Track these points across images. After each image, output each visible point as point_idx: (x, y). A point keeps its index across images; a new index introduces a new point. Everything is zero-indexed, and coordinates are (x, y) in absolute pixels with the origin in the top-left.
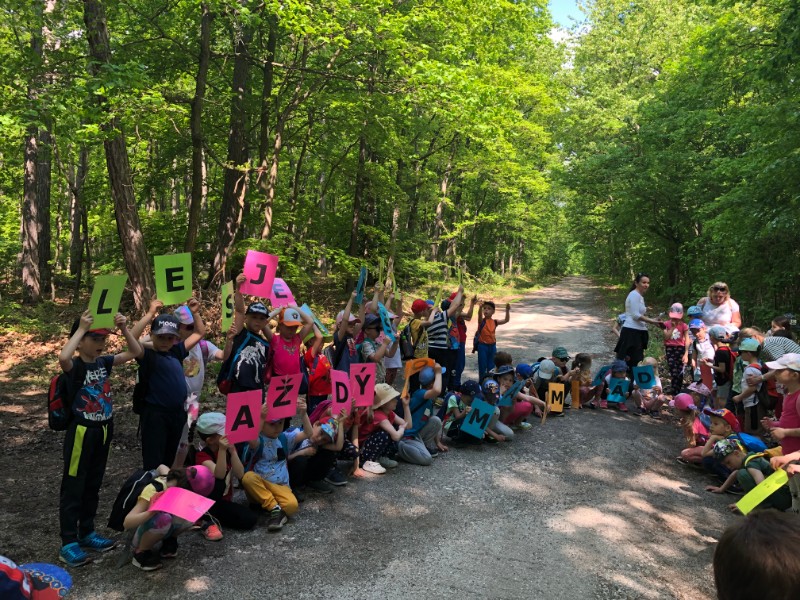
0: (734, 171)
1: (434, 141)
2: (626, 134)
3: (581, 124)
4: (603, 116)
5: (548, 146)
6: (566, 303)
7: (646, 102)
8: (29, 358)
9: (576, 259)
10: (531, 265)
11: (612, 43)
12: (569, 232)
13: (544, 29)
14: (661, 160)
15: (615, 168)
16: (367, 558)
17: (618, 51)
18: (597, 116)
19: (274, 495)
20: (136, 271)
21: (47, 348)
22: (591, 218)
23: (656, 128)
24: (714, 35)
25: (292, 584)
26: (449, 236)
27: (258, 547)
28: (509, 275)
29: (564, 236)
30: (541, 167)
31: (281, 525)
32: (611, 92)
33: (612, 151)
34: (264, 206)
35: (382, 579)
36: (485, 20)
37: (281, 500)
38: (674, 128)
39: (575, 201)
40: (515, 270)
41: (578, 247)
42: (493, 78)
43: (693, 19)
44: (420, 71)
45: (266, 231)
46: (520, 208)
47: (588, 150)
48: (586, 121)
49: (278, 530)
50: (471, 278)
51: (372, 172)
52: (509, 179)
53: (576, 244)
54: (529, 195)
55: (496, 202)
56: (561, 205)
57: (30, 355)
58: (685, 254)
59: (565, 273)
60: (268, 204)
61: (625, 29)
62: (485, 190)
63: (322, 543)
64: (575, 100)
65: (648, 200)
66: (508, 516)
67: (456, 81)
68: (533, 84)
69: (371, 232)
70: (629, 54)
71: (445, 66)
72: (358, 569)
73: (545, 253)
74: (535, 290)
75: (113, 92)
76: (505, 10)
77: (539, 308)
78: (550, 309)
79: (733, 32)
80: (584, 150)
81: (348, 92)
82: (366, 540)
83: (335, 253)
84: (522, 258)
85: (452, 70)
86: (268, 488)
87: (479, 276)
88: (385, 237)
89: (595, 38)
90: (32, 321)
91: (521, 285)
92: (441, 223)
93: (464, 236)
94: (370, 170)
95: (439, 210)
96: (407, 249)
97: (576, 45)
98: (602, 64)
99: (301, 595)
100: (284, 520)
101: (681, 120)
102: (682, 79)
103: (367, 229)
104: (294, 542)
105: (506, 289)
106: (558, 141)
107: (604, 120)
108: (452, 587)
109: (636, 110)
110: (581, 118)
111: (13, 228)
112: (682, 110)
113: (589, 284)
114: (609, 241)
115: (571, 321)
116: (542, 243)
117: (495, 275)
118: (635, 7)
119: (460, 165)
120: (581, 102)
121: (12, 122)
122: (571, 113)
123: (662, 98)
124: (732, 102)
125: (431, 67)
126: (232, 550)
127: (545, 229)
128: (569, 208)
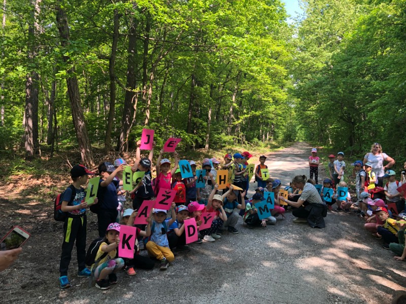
0: (383, 87)
1: (228, 75)
2: (326, 70)
3: (303, 65)
4: (314, 61)
5: (286, 76)
6: (297, 156)
7: (336, 53)
8: (32, 187)
9: (301, 134)
10: (278, 137)
11: (318, 25)
12: (297, 120)
13: (283, 18)
14: (344, 82)
15: (320, 87)
16: (211, 283)
17: (321, 28)
18: (311, 61)
19: (162, 252)
20: (83, 143)
21: (39, 182)
22: (308, 112)
23: (341, 67)
24: (370, 20)
25: (175, 296)
26: (237, 123)
27: (156, 278)
28: (267, 142)
29: (294, 122)
30: (282, 87)
31: (166, 267)
32: (318, 49)
33: (318, 79)
34: (145, 109)
35: (219, 293)
36: (255, 14)
37: (166, 254)
38: (351, 66)
39: (300, 104)
40: (270, 139)
41: (302, 127)
42: (259, 43)
43: (359, 11)
44: (223, 40)
45: (146, 121)
46: (272, 108)
47: (306, 78)
48: (305, 64)
49: (165, 269)
50: (248, 144)
51: (198, 91)
52: (267, 93)
53: (300, 126)
54: (276, 101)
55: (260, 105)
56: (293, 106)
57: (32, 185)
58: (358, 130)
59: (295, 141)
60: (148, 108)
61: (324, 17)
62: (254, 99)
63: (187, 276)
64: (299, 53)
65: (338, 103)
66: (279, 262)
67: (242, 45)
68: (278, 46)
69: (198, 121)
70: (327, 30)
71: (236, 38)
72: (207, 288)
73: (285, 131)
74: (280, 149)
75: (73, 55)
76: (265, 9)
77: (283, 159)
78: (288, 159)
79: (380, 18)
80: (304, 78)
81: (186, 52)
82: (210, 274)
83: (181, 132)
84: (273, 133)
85: (240, 39)
86: (159, 249)
87: (252, 142)
88: (205, 124)
89: (309, 22)
90: (31, 168)
91: (273, 147)
92: (232, 116)
93: (244, 123)
94: (196, 90)
95: (231, 110)
96: (216, 130)
97: (299, 26)
98: (313, 35)
99: (181, 301)
100: (167, 265)
101: (354, 62)
102: (354, 42)
103: (196, 120)
104: (174, 275)
105: (266, 149)
106: (291, 74)
107: (315, 63)
108: (255, 297)
109: (330, 57)
110: (303, 62)
111: (19, 122)
112: (354, 57)
113: (308, 146)
114: (318, 124)
115: (299, 165)
116: (283, 125)
117: (260, 143)
118: (329, 6)
119: (242, 87)
120: (303, 54)
121: (23, 69)
122: (298, 60)
123: (344, 51)
124: (379, 53)
125: (229, 39)
126: (144, 280)
127: (285, 118)
128: (296, 108)
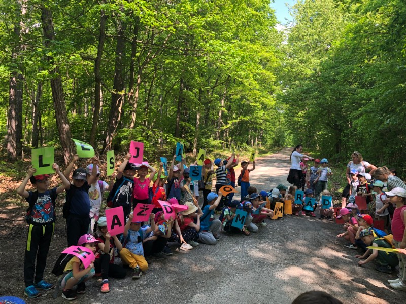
0: (368, 95)
1: (217, 80)
2: (314, 77)
3: (292, 72)
4: (303, 67)
5: (275, 82)
6: (284, 161)
7: (324, 60)
8: (10, 190)
9: (289, 139)
10: (266, 142)
11: (307, 32)
12: (285, 126)
13: (273, 24)
14: (331, 89)
15: (308, 94)
16: (183, 293)
17: (310, 35)
18: (299, 67)
19: (136, 260)
20: (66, 145)
22: (297, 118)
23: (329, 74)
24: (357, 28)
26: (225, 127)
27: (127, 287)
28: (255, 147)
29: (283, 128)
30: (271, 93)
31: (139, 276)
32: (306, 56)
33: (307, 85)
34: (131, 112)
36: (243, 20)
37: (140, 263)
38: (338, 74)
39: (289, 110)
40: (258, 144)
41: (290, 133)
42: (247, 49)
43: (347, 20)
44: (211, 45)
45: (132, 125)
46: (261, 113)
48: (294, 70)
49: (137, 279)
50: (236, 149)
51: (187, 95)
52: (255, 99)
53: (289, 131)
54: (266, 107)
55: (249, 110)
56: (282, 112)
58: (344, 137)
59: (284, 146)
60: (134, 111)
61: (313, 24)
62: (243, 105)
63: (160, 285)
64: (288, 59)
65: (325, 109)
66: (255, 271)
67: (229, 50)
68: (267, 52)
69: (186, 125)
70: (315, 37)
71: (223, 43)
72: (178, 299)
73: (273, 136)
74: (268, 154)
75: (56, 55)
76: (253, 15)
77: (270, 164)
78: (276, 164)
79: (366, 27)
80: (293, 84)
81: (174, 55)
82: (183, 284)
83: (168, 136)
84: (262, 138)
85: (227, 44)
86: (133, 257)
87: (240, 148)
88: (193, 128)
89: (298, 29)
90: (12, 170)
91: (261, 152)
92: (221, 121)
93: (233, 127)
95: (220, 114)
96: (204, 134)
97: (289, 32)
98: (302, 42)
100: (141, 273)
101: (341, 70)
102: (341, 50)
103: (184, 123)
104: (146, 284)
106: (280, 80)
107: (303, 70)
109: (319, 65)
110: (291, 69)
111: (3, 123)
112: (342, 65)
114: (306, 130)
115: (286, 170)
116: (272, 131)
117: (248, 147)
118: (318, 14)
119: (231, 92)
120: (291, 61)
121: (4, 69)
122: (286, 66)
123: (332, 59)
124: (366, 61)
125: (216, 43)
126: (114, 289)
127: (274, 124)
128: (285, 114)
